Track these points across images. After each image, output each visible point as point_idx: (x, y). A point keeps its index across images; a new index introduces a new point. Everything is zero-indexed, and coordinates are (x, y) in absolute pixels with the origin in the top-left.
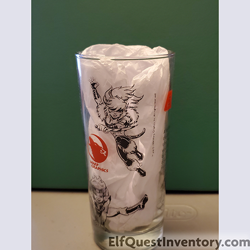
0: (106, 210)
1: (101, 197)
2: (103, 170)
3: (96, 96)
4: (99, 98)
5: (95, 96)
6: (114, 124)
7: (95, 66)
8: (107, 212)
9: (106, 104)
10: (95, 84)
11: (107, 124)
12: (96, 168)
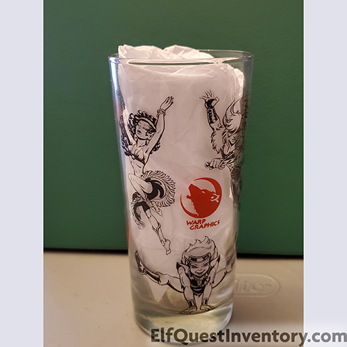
0: (211, 281)
1: (206, 265)
2: (213, 224)
3: (213, 118)
4: (216, 119)
5: (211, 119)
6: (232, 152)
7: (210, 74)
8: (213, 282)
9: (225, 126)
10: (213, 100)
11: (224, 155)
12: (201, 226)
